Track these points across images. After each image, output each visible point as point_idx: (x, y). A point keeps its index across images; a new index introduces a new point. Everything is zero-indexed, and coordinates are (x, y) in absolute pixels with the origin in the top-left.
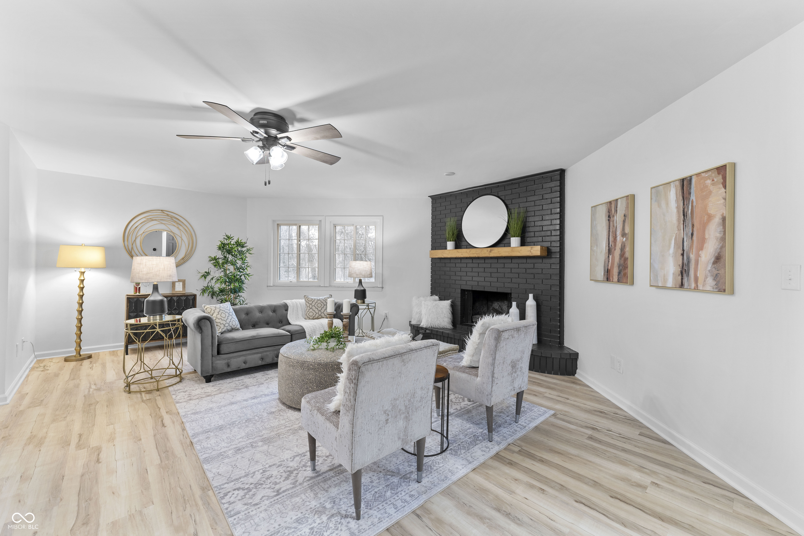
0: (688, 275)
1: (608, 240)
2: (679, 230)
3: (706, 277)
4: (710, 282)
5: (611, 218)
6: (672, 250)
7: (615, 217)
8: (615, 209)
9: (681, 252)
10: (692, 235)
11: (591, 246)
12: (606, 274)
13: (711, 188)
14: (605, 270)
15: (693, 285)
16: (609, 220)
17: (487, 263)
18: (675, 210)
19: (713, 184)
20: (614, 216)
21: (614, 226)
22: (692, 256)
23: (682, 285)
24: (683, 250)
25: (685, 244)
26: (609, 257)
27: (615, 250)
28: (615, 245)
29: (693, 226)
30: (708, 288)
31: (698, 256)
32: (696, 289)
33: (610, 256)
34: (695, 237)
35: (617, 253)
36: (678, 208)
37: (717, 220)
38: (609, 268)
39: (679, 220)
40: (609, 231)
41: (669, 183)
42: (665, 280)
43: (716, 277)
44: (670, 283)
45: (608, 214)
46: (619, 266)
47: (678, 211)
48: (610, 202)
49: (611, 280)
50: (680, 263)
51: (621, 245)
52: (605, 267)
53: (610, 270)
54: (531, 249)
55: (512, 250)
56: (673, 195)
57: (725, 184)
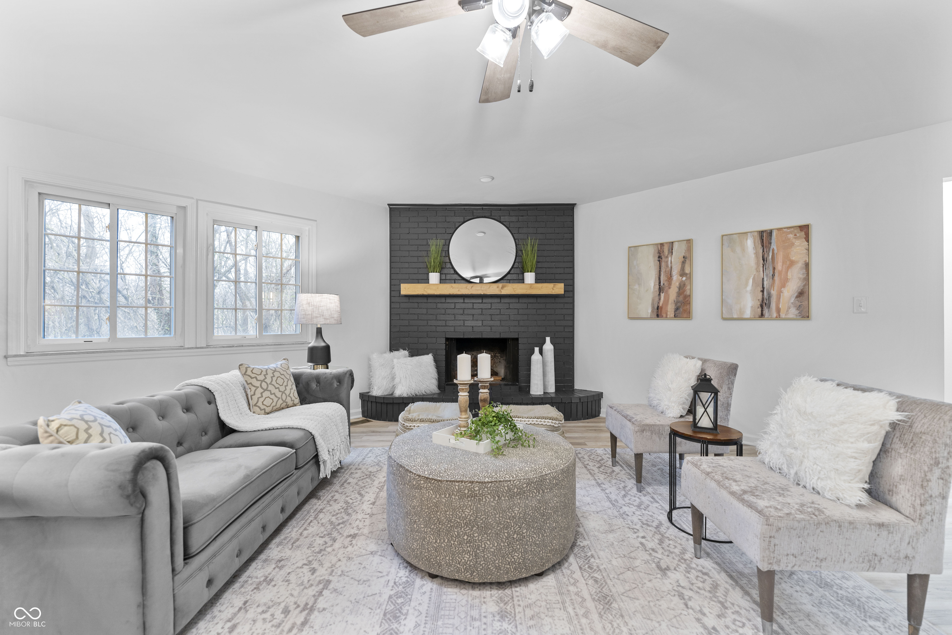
0: (769, 307)
1: (658, 279)
2: (758, 271)
3: (789, 308)
4: (793, 312)
5: (663, 259)
6: (749, 288)
7: (670, 258)
8: (669, 251)
9: (760, 288)
10: (773, 275)
11: (629, 285)
12: (656, 311)
13: (794, 240)
14: (653, 307)
15: (775, 315)
16: (659, 261)
17: (485, 303)
18: (753, 256)
19: (795, 238)
20: (667, 257)
21: (667, 266)
22: (774, 293)
23: (762, 315)
24: (763, 288)
25: (765, 283)
26: (659, 295)
27: (670, 288)
28: (670, 284)
29: (774, 269)
30: (791, 316)
31: (780, 293)
32: (778, 318)
33: (662, 295)
34: (776, 278)
35: (673, 292)
36: (756, 254)
37: (800, 264)
38: (661, 305)
39: (757, 264)
40: (660, 271)
41: (746, 233)
42: (742, 312)
43: (799, 308)
44: (748, 313)
45: (657, 255)
46: (676, 303)
47: (757, 257)
48: (662, 245)
49: (665, 316)
50: (760, 297)
51: (680, 284)
52: (653, 304)
53: (662, 308)
54: (554, 287)
55: (531, 287)
56: (750, 243)
57: (807, 239)
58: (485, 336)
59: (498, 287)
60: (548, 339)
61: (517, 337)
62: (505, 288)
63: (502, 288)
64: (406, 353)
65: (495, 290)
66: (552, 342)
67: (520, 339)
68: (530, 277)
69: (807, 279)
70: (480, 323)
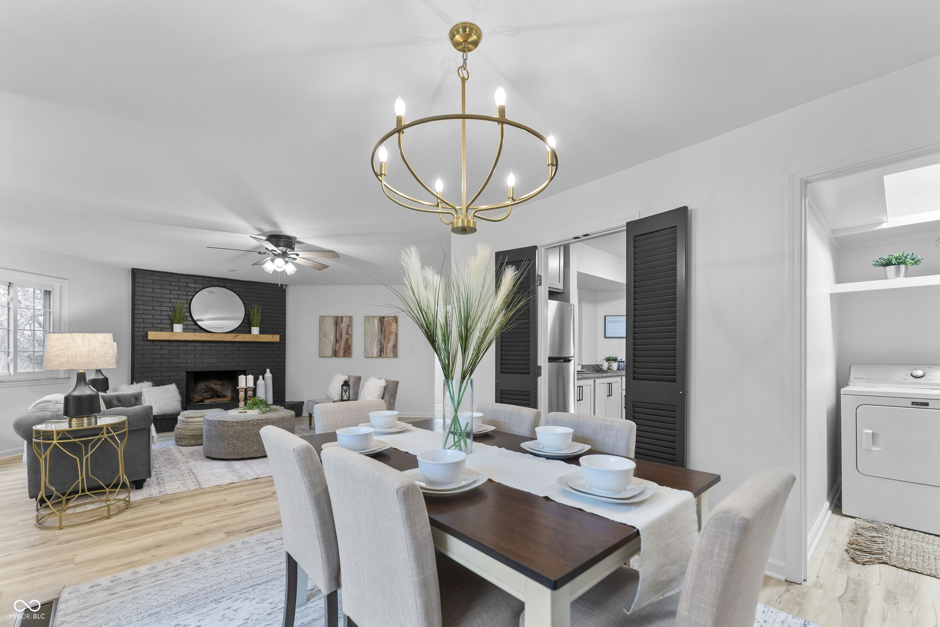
0: (383, 352)
1: (335, 335)
2: (379, 335)
3: (390, 352)
4: (392, 354)
5: (338, 325)
6: (376, 343)
7: (341, 325)
8: (341, 321)
9: (380, 343)
10: (385, 337)
11: (320, 338)
12: (334, 353)
13: (392, 322)
14: (333, 351)
15: (385, 356)
16: (336, 326)
18: (377, 328)
19: (393, 322)
20: (340, 324)
21: (340, 329)
22: (385, 345)
23: (380, 356)
24: (381, 343)
25: (382, 341)
26: (336, 344)
27: (341, 341)
28: (341, 339)
29: (385, 334)
30: (391, 356)
31: (387, 345)
32: (387, 357)
33: (338, 344)
34: (386, 339)
35: (343, 343)
37: (394, 334)
38: (337, 350)
39: (379, 331)
40: (336, 331)
41: (375, 317)
42: (373, 354)
43: (394, 352)
44: (375, 355)
45: (335, 323)
46: (344, 349)
47: (379, 328)
48: (337, 317)
49: (339, 356)
50: (380, 347)
51: (346, 339)
52: (333, 349)
53: (337, 351)
54: (273, 337)
55: (256, 337)
56: (376, 321)
57: (397, 322)
58: (220, 369)
59: (232, 336)
60: (268, 370)
61: (245, 369)
62: (238, 337)
63: (235, 337)
64: (150, 384)
65: (230, 338)
66: (271, 372)
67: (247, 371)
68: (255, 330)
69: (396, 340)
70: (216, 361)
